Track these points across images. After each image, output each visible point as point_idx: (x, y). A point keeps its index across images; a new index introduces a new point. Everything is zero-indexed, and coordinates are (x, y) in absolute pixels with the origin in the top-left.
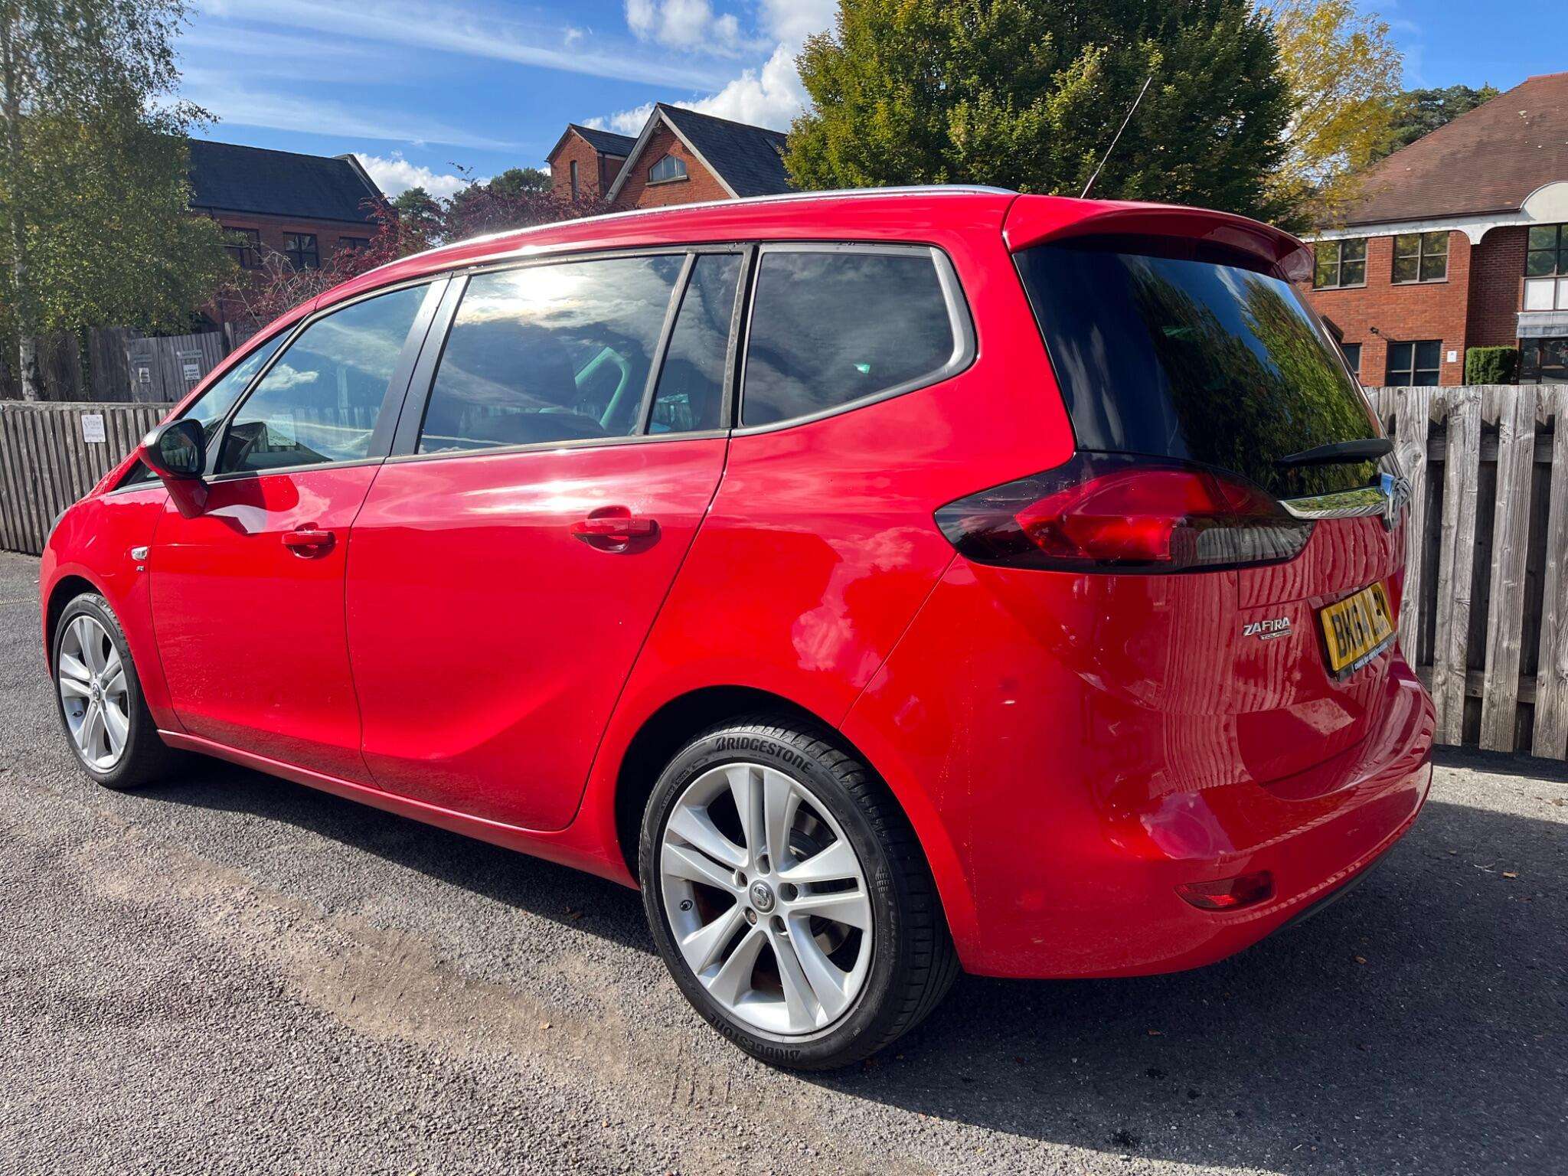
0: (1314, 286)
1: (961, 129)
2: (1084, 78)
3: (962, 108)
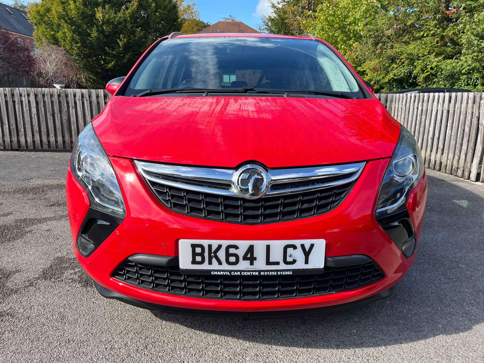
1: (101, 15)
2: (135, 6)
3: (100, 8)
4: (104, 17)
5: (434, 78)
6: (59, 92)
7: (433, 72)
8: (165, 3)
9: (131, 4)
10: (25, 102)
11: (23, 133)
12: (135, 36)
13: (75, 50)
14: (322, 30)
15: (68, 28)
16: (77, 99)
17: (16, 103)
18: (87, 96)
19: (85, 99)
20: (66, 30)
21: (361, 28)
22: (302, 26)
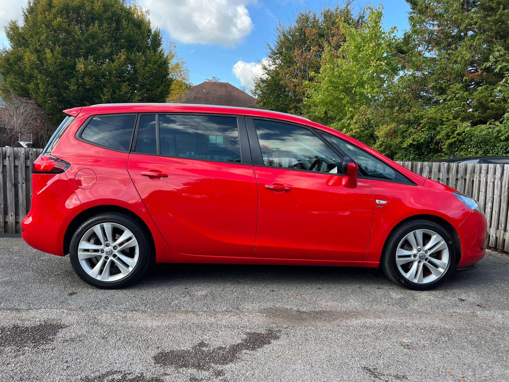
1: (82, 66)
2: (122, 59)
3: (82, 59)
4: (85, 68)
5: (461, 145)
7: (460, 138)
8: (156, 58)
9: (118, 57)
13: (49, 104)
15: (42, 79)
21: (369, 90)
22: (297, 87)
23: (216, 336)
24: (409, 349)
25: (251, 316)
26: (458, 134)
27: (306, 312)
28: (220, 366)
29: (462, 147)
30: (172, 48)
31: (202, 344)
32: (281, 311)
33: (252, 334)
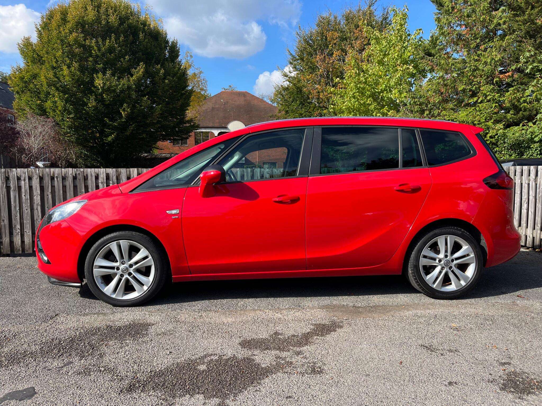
0: (173, 145)
1: (101, 82)
2: (140, 73)
3: (100, 75)
4: (104, 84)
5: (495, 148)
6: (74, 173)
7: (493, 140)
8: (175, 70)
9: (136, 70)
10: (25, 188)
11: (19, 231)
12: (141, 106)
13: (67, 122)
14: (354, 97)
15: (60, 97)
16: (100, 182)
17: (12, 189)
18: (115, 178)
19: (111, 182)
20: (56, 99)
21: (397, 95)
22: (321, 94)
23: (287, 327)
24: (458, 331)
25: (313, 311)
26: (491, 137)
27: (362, 307)
28: (298, 348)
29: (495, 150)
30: (189, 58)
31: (276, 333)
32: (338, 307)
33: (318, 325)
